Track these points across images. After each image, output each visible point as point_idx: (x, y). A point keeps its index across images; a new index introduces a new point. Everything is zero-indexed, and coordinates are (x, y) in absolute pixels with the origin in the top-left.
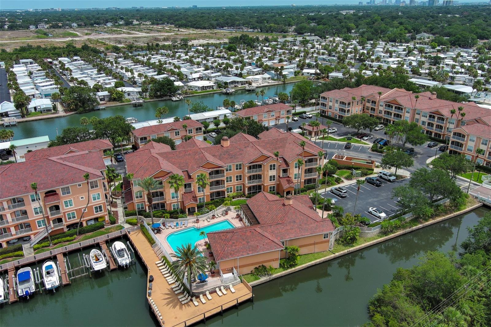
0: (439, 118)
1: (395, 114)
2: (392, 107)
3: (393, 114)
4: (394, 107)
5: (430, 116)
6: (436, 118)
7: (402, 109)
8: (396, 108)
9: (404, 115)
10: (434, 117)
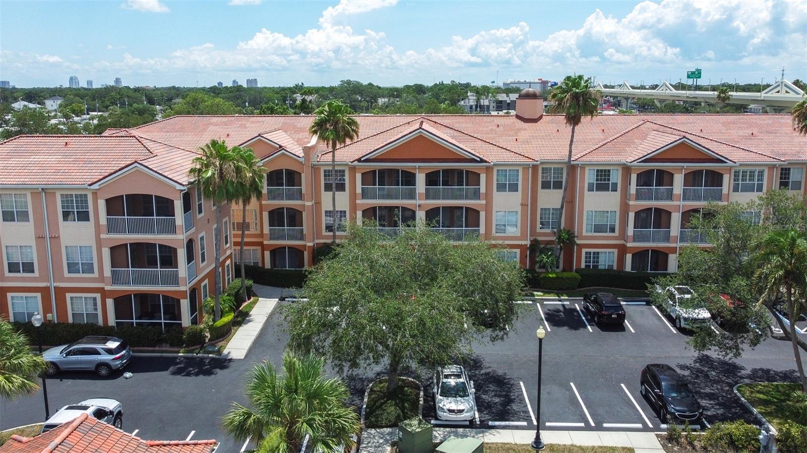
0: (693, 178)
1: (432, 214)
2: (409, 178)
3: (421, 215)
4: (421, 179)
5: (645, 178)
6: (679, 180)
7: (473, 178)
8: (432, 179)
9: (488, 208)
10: (665, 178)
